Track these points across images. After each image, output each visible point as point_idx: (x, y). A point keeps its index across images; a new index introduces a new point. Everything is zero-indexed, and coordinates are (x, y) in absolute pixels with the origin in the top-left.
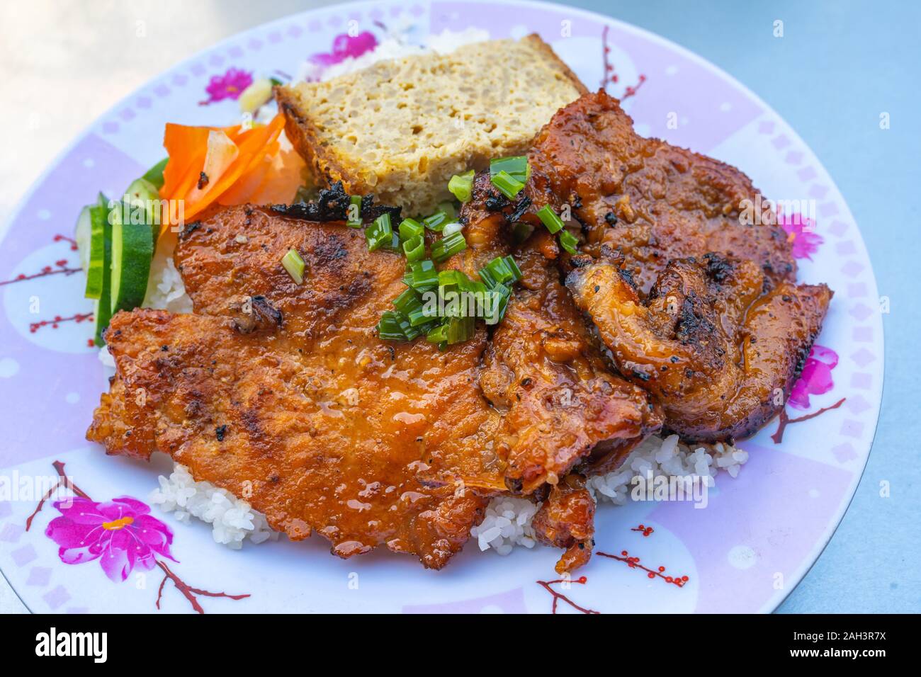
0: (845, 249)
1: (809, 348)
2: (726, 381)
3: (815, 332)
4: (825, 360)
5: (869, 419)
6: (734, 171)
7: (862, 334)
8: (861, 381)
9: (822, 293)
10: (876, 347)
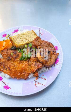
0: (60, 49)
1: (57, 59)
3: (57, 57)
4: (58, 60)
5: (62, 65)
6: (50, 43)
7: (61, 57)
8: (61, 61)
9: (58, 54)
10: (62, 58)
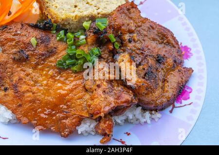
0: (199, 58)
1: (184, 86)
2: (158, 92)
3: (186, 82)
4: (188, 90)
5: (199, 109)
6: (169, 31)
7: (201, 84)
8: (198, 98)
9: (190, 70)
10: (204, 88)
